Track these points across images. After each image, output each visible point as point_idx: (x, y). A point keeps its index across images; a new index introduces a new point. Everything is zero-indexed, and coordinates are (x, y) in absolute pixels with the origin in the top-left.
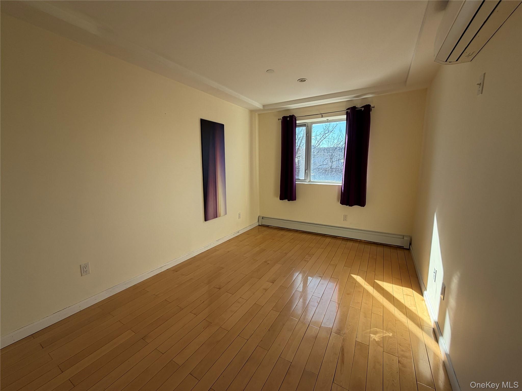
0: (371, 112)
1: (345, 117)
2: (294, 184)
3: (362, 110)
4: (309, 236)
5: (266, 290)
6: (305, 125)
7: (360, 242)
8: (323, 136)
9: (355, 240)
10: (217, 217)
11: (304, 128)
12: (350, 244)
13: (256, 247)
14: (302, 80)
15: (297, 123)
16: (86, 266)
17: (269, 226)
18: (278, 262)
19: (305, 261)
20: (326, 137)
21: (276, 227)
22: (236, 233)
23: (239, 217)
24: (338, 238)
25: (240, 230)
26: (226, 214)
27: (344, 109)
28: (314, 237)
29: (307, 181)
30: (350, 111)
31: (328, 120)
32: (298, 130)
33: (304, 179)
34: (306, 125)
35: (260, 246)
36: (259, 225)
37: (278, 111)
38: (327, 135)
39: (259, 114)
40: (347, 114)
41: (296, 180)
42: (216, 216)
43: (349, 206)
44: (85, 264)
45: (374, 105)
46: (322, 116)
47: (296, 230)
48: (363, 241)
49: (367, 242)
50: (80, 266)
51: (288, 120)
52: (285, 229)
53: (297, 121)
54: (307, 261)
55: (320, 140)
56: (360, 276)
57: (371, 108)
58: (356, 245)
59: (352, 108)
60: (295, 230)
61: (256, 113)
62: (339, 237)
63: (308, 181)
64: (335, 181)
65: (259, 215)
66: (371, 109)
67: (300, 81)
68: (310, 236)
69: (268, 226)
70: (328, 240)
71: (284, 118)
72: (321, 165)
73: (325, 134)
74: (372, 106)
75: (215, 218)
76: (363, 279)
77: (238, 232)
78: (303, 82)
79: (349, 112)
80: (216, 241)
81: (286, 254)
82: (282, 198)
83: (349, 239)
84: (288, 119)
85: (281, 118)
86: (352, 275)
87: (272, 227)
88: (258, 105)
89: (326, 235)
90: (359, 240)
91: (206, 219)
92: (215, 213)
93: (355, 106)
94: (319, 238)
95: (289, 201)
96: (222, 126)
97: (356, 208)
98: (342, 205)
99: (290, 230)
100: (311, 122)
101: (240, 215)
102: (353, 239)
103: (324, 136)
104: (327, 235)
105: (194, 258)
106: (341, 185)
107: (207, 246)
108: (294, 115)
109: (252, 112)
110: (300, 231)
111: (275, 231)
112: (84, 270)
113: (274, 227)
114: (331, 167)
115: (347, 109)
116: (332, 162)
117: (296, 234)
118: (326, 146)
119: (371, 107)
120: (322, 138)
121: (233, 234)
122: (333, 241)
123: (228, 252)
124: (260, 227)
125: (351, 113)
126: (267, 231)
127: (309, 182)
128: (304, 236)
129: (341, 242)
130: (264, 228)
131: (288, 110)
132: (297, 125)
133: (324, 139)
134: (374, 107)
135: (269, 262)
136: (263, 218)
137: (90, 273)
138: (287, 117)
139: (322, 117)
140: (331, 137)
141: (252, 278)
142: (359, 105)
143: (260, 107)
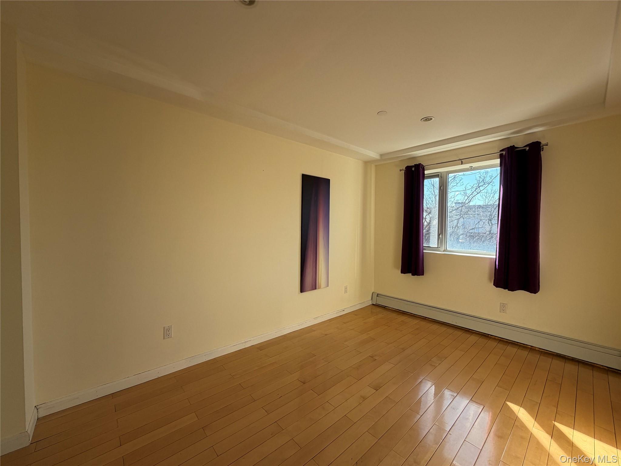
0: (542, 152)
1: (498, 161)
2: (421, 253)
3: (527, 150)
4: (443, 329)
5: (364, 398)
6: (437, 176)
7: (531, 349)
8: (476, 190)
9: (522, 345)
10: (315, 289)
11: (437, 180)
12: (513, 350)
13: (363, 334)
14: (427, 119)
15: (425, 173)
16: (169, 329)
17: (386, 306)
18: (389, 360)
19: (431, 365)
20: (481, 191)
21: (395, 309)
22: (341, 311)
23: (346, 292)
24: (491, 338)
25: (346, 308)
26: (328, 286)
27: (497, 150)
28: (451, 331)
29: (440, 250)
30: (506, 153)
31: (472, 167)
32: (427, 183)
33: (437, 247)
34: (440, 176)
35: (369, 332)
36: (373, 304)
37: (400, 160)
38: (481, 188)
39: (376, 166)
40: (501, 156)
41: (424, 248)
42: (314, 287)
43: (508, 290)
44: (168, 327)
45: (547, 142)
46: (462, 162)
47: (424, 318)
48: (537, 349)
49: (546, 351)
50: (164, 327)
51: (414, 171)
52: (408, 313)
53: (425, 171)
54: (434, 366)
55: (471, 194)
56: (526, 409)
57: (543, 146)
58: (525, 353)
59: (508, 148)
60: (422, 317)
61: (372, 165)
62: (493, 337)
63: (443, 249)
64: (485, 251)
65: (373, 291)
66: (543, 148)
67: (424, 120)
68: (445, 329)
69: (384, 307)
70: (473, 338)
71: (408, 169)
72: (473, 229)
73: (479, 187)
74: (543, 142)
75: (313, 290)
76: (533, 417)
77: (344, 310)
78: (428, 121)
79: (504, 154)
80: (314, 319)
81: (404, 350)
82: (404, 271)
83: (511, 341)
84: (413, 169)
85: (404, 168)
86: (509, 404)
87: (390, 309)
88: (373, 154)
89: (470, 331)
90: (530, 347)
91: (302, 290)
92: (314, 284)
93: (514, 146)
94: (459, 333)
95: (414, 275)
96: (327, 181)
97: (521, 294)
98: (497, 287)
99: (415, 315)
100: (446, 171)
101: (346, 288)
102: (519, 344)
103: (478, 190)
104: (472, 331)
105: (285, 336)
106: (495, 257)
107: (301, 323)
108: (421, 163)
109: (367, 163)
110: (430, 319)
111: (394, 315)
112: (167, 333)
113: (392, 309)
114: (490, 231)
115: (501, 151)
116: (491, 225)
117: (423, 323)
118: (481, 203)
119: (541, 145)
120: (474, 192)
121: (336, 312)
122: (482, 340)
123: (326, 335)
124: (374, 307)
125: (507, 155)
126: (383, 314)
127: (443, 251)
128: (435, 327)
129: (497, 344)
130: (379, 310)
131: (414, 158)
132: (425, 176)
133: (478, 193)
134: (546, 144)
135: (376, 358)
136: (378, 295)
137: (172, 336)
138: (412, 167)
139: (462, 164)
140: (490, 191)
141: (348, 377)
142: (520, 143)
143: (378, 157)
